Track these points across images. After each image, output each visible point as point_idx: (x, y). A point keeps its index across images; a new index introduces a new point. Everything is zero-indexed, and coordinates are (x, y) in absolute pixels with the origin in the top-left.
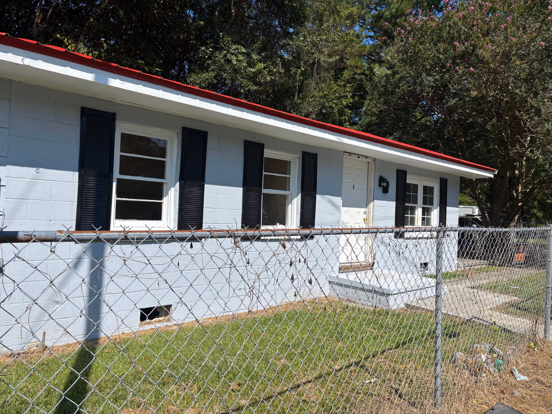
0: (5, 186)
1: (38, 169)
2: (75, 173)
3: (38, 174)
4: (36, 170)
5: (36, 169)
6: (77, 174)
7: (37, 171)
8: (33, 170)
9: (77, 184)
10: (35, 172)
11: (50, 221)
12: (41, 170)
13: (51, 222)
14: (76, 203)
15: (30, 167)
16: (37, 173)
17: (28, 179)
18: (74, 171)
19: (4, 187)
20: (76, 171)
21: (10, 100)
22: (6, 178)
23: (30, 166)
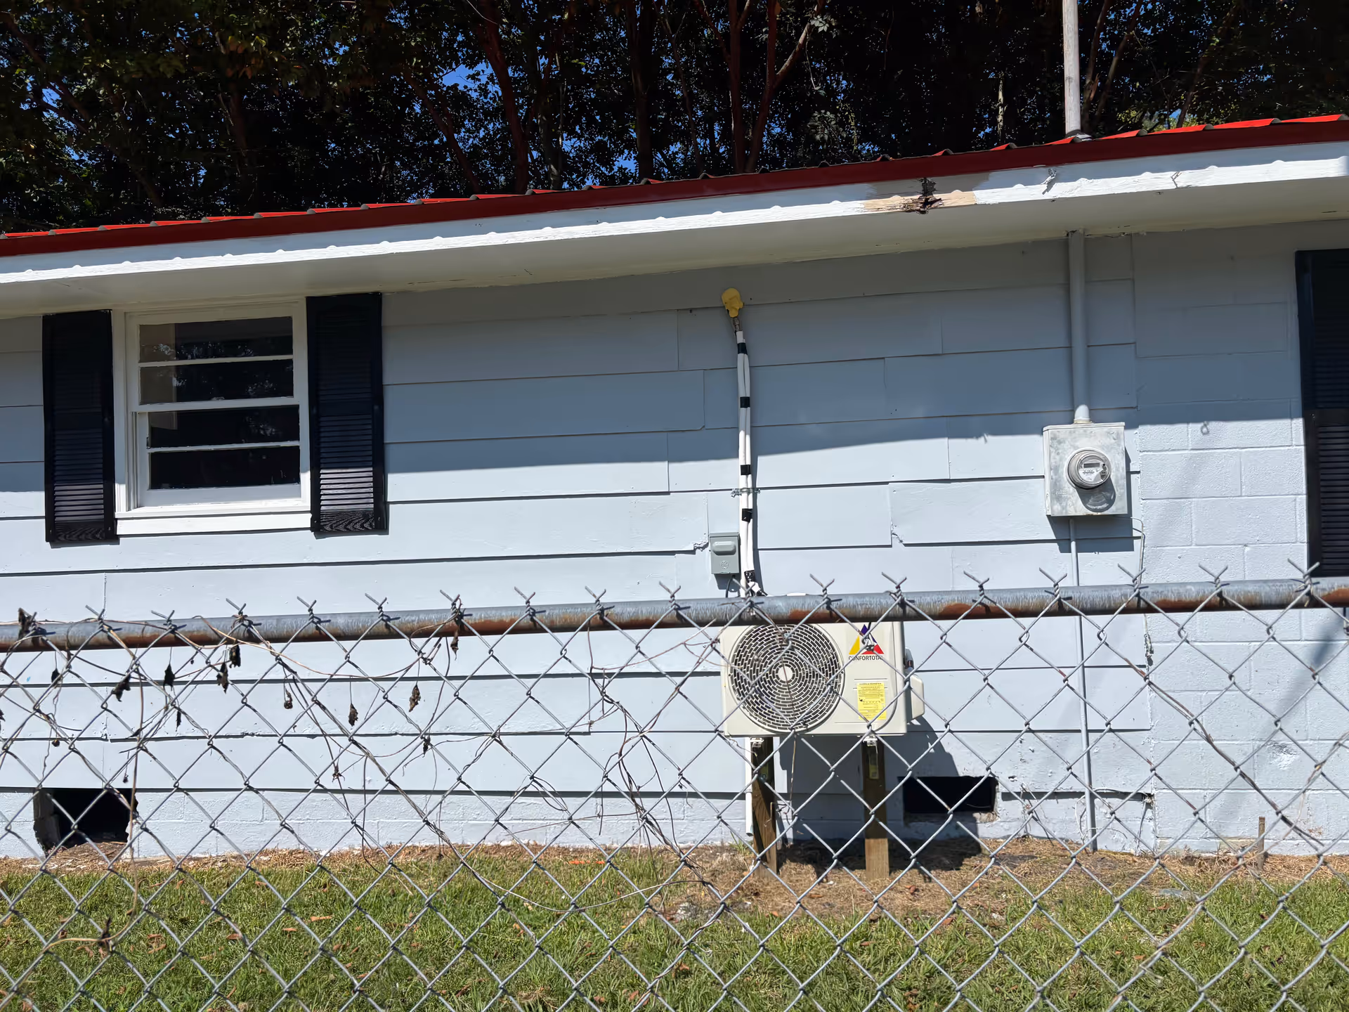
0: (1138, 472)
1: (1205, 425)
2: (1295, 421)
3: (1207, 437)
4: (1202, 428)
5: (1202, 424)
6: (1299, 424)
7: (1205, 430)
8: (1195, 428)
9: (1303, 448)
10: (1199, 433)
11: (1246, 545)
12: (1213, 425)
13: (1247, 549)
14: (1304, 497)
15: (1188, 422)
16: (1204, 434)
17: (1186, 452)
18: (1292, 418)
19: (1138, 475)
20: (1297, 417)
21: (1133, 280)
22: (1141, 454)
23: (1187, 420)
